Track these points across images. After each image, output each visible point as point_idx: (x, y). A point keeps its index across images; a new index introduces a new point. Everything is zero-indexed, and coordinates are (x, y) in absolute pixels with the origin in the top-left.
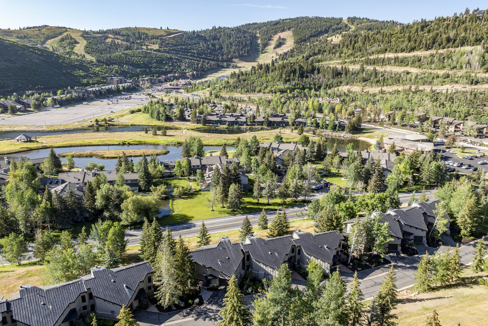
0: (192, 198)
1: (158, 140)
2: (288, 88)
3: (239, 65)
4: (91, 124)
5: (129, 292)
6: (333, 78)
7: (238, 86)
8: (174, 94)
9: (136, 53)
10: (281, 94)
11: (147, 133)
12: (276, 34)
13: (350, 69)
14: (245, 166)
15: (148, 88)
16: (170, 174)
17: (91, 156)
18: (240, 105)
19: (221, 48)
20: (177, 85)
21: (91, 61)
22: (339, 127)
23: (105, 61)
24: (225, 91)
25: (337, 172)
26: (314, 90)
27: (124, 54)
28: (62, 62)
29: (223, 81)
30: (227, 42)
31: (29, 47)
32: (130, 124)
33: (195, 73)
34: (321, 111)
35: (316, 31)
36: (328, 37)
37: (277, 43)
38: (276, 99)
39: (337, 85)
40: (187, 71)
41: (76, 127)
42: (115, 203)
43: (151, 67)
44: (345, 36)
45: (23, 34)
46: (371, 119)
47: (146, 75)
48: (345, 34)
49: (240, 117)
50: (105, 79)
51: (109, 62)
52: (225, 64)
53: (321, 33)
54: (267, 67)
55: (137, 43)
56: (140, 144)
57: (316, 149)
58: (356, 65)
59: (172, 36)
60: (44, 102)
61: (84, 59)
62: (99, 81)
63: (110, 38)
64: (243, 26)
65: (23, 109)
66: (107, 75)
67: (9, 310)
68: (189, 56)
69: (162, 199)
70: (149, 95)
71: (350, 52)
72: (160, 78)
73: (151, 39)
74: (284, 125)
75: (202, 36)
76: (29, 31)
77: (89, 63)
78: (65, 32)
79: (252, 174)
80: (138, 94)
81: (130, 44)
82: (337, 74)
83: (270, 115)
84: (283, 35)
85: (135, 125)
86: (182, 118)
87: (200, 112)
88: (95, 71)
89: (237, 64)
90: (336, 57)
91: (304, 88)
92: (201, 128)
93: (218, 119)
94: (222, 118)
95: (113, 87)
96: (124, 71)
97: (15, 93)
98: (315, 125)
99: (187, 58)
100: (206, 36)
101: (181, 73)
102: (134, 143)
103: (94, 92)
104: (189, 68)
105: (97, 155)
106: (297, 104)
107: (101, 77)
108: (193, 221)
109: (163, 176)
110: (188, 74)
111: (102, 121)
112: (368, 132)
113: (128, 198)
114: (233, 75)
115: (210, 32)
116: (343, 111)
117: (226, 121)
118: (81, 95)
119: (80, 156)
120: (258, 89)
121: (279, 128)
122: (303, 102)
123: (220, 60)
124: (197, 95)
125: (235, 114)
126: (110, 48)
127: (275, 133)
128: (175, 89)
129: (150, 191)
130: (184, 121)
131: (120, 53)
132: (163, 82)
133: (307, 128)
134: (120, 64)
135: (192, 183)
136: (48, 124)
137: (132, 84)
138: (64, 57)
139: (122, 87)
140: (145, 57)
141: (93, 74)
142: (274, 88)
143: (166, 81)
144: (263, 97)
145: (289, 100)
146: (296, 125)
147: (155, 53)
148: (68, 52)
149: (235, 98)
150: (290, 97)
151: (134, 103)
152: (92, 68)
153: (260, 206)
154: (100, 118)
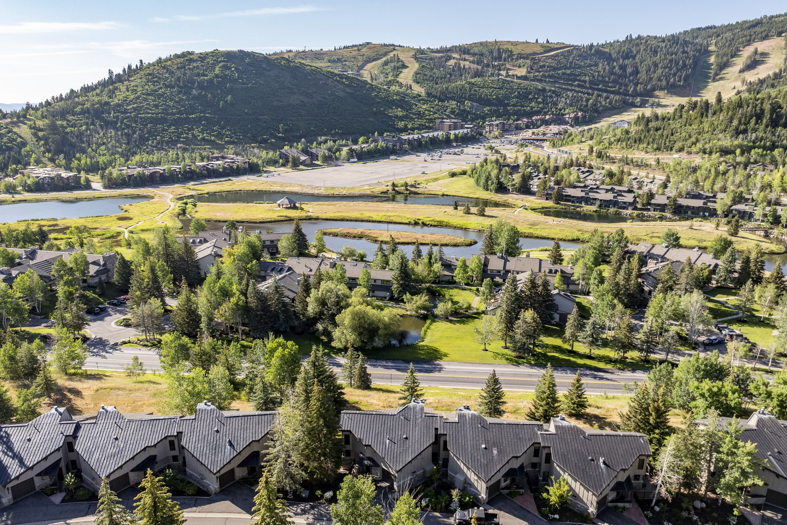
1: (469, 222)
2: (740, 146)
3: (664, 102)
4: (385, 189)
7: (642, 138)
8: (531, 150)
9: (489, 81)
10: (721, 156)
11: (456, 208)
12: (748, 45)
15: (496, 138)
17: (360, 237)
18: (634, 172)
19: (636, 72)
20: (544, 134)
21: (418, 95)
23: (438, 94)
24: (618, 146)
25: (767, 316)
27: (470, 83)
28: (376, 95)
29: (620, 130)
30: (649, 61)
31: (336, 75)
32: (440, 193)
33: (580, 114)
37: (749, 62)
38: (708, 165)
40: (567, 111)
41: (364, 192)
42: (330, 312)
43: (508, 105)
45: (336, 57)
47: (497, 117)
49: (623, 194)
50: (433, 122)
51: (444, 97)
52: (638, 100)
54: (707, 105)
55: (494, 66)
56: (440, 225)
57: (738, 267)
59: (552, 53)
60: (338, 154)
61: (409, 91)
62: (423, 125)
63: (454, 58)
64: (685, 32)
65: (308, 162)
66: (436, 116)
68: (575, 86)
69: (418, 317)
70: (491, 148)
72: (520, 122)
73: (517, 59)
74: (707, 214)
75: (605, 53)
76: (345, 53)
77: (414, 97)
78: (392, 51)
79: (591, 298)
80: (477, 146)
81: (483, 68)
83: (684, 193)
84: (762, 46)
85: (447, 195)
86: (525, 189)
87: (558, 181)
88: (420, 110)
89: (661, 100)
91: (773, 147)
92: (550, 208)
93: (583, 194)
94: (590, 194)
95: (440, 134)
96: (465, 110)
97: (303, 140)
98: (771, 219)
99: (571, 90)
100: (613, 52)
101: (556, 115)
102: (431, 223)
103: (410, 142)
104: (571, 105)
105: (369, 236)
106: (749, 176)
107: (427, 119)
108: (442, 362)
109: (438, 280)
110: (567, 116)
111: (402, 186)
113: (349, 307)
114: (640, 120)
115: (620, 46)
117: (595, 199)
118: (390, 145)
119: (345, 236)
120: (678, 145)
121: (695, 219)
122: (763, 173)
123: (630, 92)
124: (566, 152)
125: (617, 188)
126: (451, 75)
127: (681, 227)
128: (537, 140)
129: (402, 301)
130: (526, 194)
131: (464, 82)
132: (523, 129)
133: (753, 223)
134: (460, 99)
135: (478, 299)
136: (329, 185)
137: (472, 131)
138: (380, 89)
139: (455, 134)
140: (501, 88)
141: (416, 115)
142: (711, 144)
143: (528, 127)
144: (684, 161)
145: (735, 167)
146: (731, 215)
147: (519, 81)
148: (390, 81)
149: (632, 160)
150: (739, 164)
151: (464, 161)
152: (416, 105)
153: (573, 357)
154: (399, 181)
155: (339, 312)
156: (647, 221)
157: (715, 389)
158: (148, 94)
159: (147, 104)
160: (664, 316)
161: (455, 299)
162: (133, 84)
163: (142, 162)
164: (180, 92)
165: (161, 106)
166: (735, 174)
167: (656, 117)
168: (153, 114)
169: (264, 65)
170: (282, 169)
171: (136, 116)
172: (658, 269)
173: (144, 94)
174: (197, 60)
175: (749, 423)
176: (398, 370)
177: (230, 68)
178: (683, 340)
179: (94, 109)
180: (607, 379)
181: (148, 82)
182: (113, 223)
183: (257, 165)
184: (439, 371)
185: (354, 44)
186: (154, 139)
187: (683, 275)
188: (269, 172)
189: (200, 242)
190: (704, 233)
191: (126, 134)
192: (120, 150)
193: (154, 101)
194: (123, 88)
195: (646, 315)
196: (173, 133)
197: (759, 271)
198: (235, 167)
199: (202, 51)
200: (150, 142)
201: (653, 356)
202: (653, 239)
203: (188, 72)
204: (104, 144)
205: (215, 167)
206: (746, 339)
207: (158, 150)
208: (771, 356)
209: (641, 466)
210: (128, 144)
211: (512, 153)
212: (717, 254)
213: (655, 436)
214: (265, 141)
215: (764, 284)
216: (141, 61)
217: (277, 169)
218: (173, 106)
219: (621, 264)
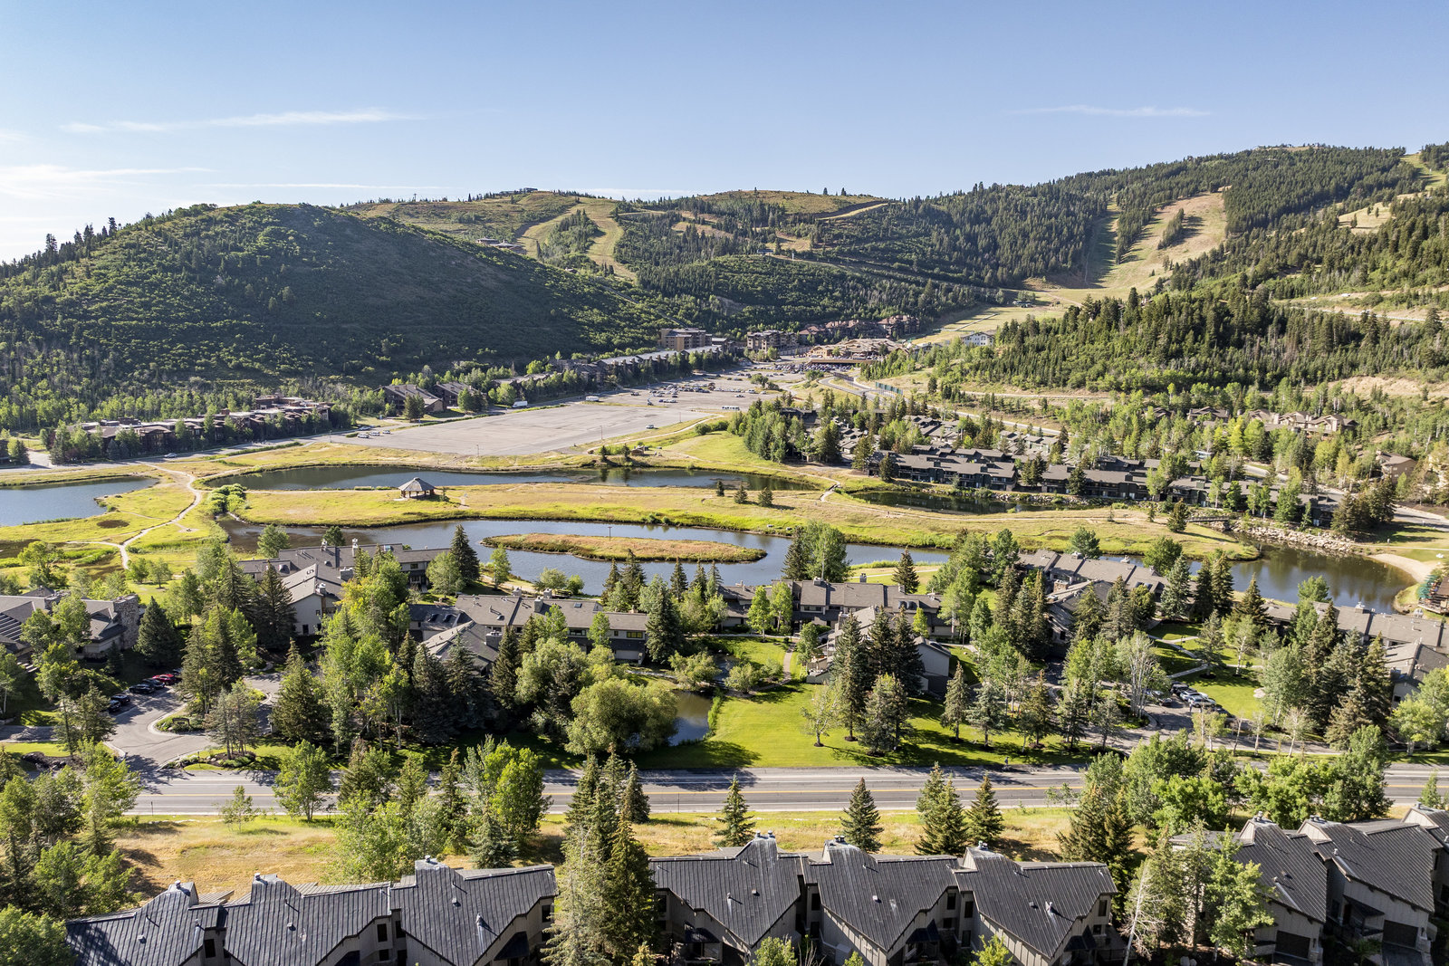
0: (776, 701)
1: (747, 518)
2: (1173, 379)
3: (1042, 297)
4: (589, 458)
5: (485, 936)
6: (1330, 349)
7: (1016, 363)
8: (829, 382)
9: (747, 265)
10: (1145, 394)
11: (721, 494)
12: (1169, 204)
13: (1392, 323)
14: (955, 622)
15: (767, 360)
16: (739, 622)
17: (562, 549)
18: (1009, 423)
19: (994, 246)
20: (848, 354)
21: (626, 284)
22: (1314, 514)
23: (662, 284)
24: (977, 378)
25: (1244, 667)
26: (1257, 385)
27: (715, 264)
28: (552, 286)
29: (977, 349)
30: (1013, 228)
31: (480, 249)
32: (687, 465)
33: (905, 318)
34: (1266, 454)
35: (1305, 194)
36: (1342, 212)
37: (1172, 232)
38: (1126, 410)
39: (1340, 374)
40: (884, 313)
41: (551, 466)
42: (560, 693)
43: (783, 302)
44: (1402, 208)
45: (471, 213)
46: (1435, 495)
47: (766, 324)
48: (1406, 201)
49: (996, 463)
50: (655, 333)
51: (672, 288)
52: (1000, 293)
53: (1323, 199)
54: (1116, 308)
55: (755, 235)
56: (697, 524)
57: (1193, 587)
58: (1416, 308)
59: (853, 213)
60: (491, 392)
61: (609, 278)
62: (639, 339)
63: (684, 219)
64: (1068, 179)
65: (439, 408)
66: (660, 321)
67: (220, 928)
68: (894, 270)
69: (696, 693)
70: (762, 380)
71: (1402, 265)
72: (805, 332)
73: (794, 223)
74: (1132, 495)
75: (940, 213)
76: (489, 206)
77: (621, 289)
78: (573, 205)
79: (971, 648)
80: (736, 376)
81: (736, 237)
82: (1344, 336)
83: (1093, 461)
84: (1190, 206)
86: (832, 456)
87: (886, 441)
88: (632, 311)
89: (1037, 294)
90: (1353, 280)
91: (1224, 380)
92: (877, 489)
93: (931, 465)
94: (943, 464)
95: (670, 355)
96: (709, 312)
97: (426, 367)
98: (1232, 502)
99: (889, 277)
100: (953, 212)
101: (865, 319)
102: (681, 521)
103: (618, 370)
104: (890, 303)
105: (578, 548)
106: (1191, 429)
107: (645, 328)
108: (752, 769)
109: (719, 627)
110: (885, 321)
111: (619, 453)
112: (1413, 539)
113: (592, 683)
114: (1010, 331)
115: (965, 202)
116: (1342, 460)
117: (952, 473)
118: (585, 375)
119: (536, 548)
120: (1075, 376)
121: (1114, 505)
122: (1213, 424)
123: (986, 281)
124: (892, 389)
125: (985, 453)
126: (680, 248)
127: (1094, 519)
128: (838, 364)
129: (668, 666)
130: (835, 465)
131: (705, 263)
132: (811, 345)
133: (1206, 509)
134: (700, 292)
135: (789, 656)
136: (486, 452)
137: (724, 348)
138: (559, 274)
139: (696, 355)
140: (769, 274)
141: (625, 320)
142: (1127, 376)
143: (819, 341)
144: (1087, 404)
145: (1168, 414)
146: (1170, 497)
147: (799, 261)
148: (574, 259)
149: (1002, 402)
150: (1174, 407)
151: (717, 403)
152: (625, 303)
153: (957, 748)
154: (614, 444)
155: (575, 691)
156: (1037, 509)
157: (1190, 790)
158: (129, 284)
159: (128, 302)
160: (1093, 676)
161: (755, 658)
162: (99, 263)
163: (122, 412)
164: (190, 280)
165: (155, 305)
166: (1170, 426)
167: (1036, 326)
168: (140, 320)
169: (348, 232)
170: (391, 421)
171: (107, 324)
172: (1072, 596)
173: (121, 283)
174: (221, 221)
175: (1243, 837)
176: (683, 786)
177: (285, 237)
178: (1127, 713)
179: (22, 311)
180: (1018, 783)
181: (128, 260)
182: (92, 532)
183: (345, 416)
184: (751, 784)
185: (505, 190)
186: (143, 368)
187: (1114, 606)
188: (369, 428)
189: (283, 570)
190: (1132, 528)
191: (88, 358)
192: (78, 388)
193: (141, 295)
194: (79, 271)
195: (1064, 675)
196: (180, 355)
197: (1225, 594)
198: (304, 419)
199: (232, 204)
200: (136, 373)
201: (1083, 742)
202: (1053, 541)
203: (206, 243)
204: (44, 376)
205: (267, 419)
206: (1219, 706)
207: (153, 387)
208: (1257, 731)
209: (1102, 912)
210: (92, 376)
211: (800, 391)
212: (1159, 566)
213: (1115, 864)
214: (355, 370)
215: (1235, 615)
216: (112, 221)
217: (381, 422)
218: (179, 305)
219: (1016, 590)
